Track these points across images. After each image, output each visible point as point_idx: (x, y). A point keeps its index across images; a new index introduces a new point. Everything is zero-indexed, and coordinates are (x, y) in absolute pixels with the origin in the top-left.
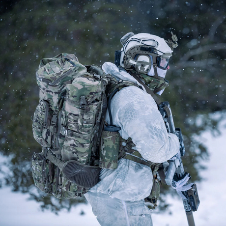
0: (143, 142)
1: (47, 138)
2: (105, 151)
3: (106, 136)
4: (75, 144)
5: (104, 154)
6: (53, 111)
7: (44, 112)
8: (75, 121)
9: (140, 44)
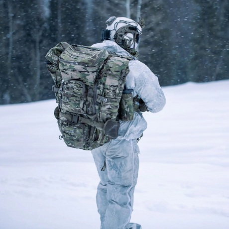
0: (155, 101)
1: (83, 107)
2: (129, 109)
3: (128, 97)
4: (110, 107)
5: (128, 111)
6: (88, 86)
7: (82, 88)
8: (113, 91)
9: (127, 25)
